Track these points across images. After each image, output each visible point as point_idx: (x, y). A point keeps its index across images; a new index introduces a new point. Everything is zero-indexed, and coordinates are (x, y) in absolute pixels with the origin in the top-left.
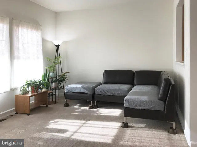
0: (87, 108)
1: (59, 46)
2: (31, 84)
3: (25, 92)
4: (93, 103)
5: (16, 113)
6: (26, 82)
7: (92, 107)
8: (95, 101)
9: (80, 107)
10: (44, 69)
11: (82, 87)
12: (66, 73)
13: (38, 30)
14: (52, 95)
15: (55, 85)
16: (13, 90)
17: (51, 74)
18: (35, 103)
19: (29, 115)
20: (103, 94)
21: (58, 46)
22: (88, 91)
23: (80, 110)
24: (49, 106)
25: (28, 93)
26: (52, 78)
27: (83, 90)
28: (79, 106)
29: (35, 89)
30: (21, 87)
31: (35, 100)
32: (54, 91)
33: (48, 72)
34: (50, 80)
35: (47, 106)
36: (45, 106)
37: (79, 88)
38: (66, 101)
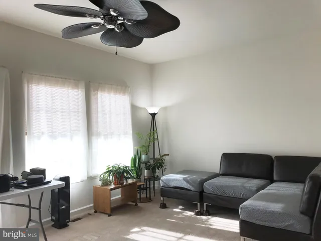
0: (192, 214)
1: (156, 114)
2: (114, 172)
3: (106, 183)
4: (202, 206)
5: (96, 212)
6: (107, 168)
7: (199, 213)
8: (205, 204)
9: (183, 211)
10: (134, 149)
11: (185, 179)
12: (165, 155)
13: (124, 93)
14: (146, 189)
15: (148, 173)
16: (91, 178)
17: (143, 157)
18: (122, 199)
19: (110, 215)
20: (216, 193)
21: (153, 115)
22: (193, 186)
23: (181, 216)
24: (139, 204)
25: (110, 185)
26: (146, 163)
27: (185, 185)
28: (181, 209)
29: (118, 179)
30: (100, 176)
31: (122, 194)
32: (148, 183)
33: (139, 154)
34: (143, 166)
35: (136, 205)
36: (134, 204)
37: (179, 180)
38: (162, 199)
